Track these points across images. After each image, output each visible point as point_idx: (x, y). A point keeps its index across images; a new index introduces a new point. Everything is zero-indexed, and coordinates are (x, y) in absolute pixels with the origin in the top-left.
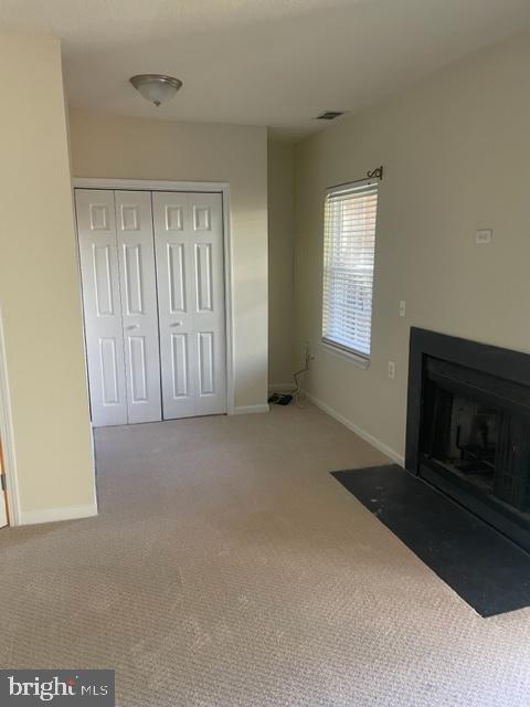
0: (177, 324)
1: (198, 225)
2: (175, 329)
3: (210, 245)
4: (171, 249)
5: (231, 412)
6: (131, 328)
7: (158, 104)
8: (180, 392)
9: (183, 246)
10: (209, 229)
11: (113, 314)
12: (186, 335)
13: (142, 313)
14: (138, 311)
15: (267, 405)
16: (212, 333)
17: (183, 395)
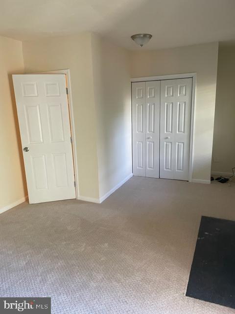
0: (167, 138)
1: (180, 94)
2: (167, 140)
3: (185, 103)
4: (167, 105)
5: (190, 181)
6: (149, 138)
7: (142, 45)
8: (167, 167)
9: (172, 103)
10: (185, 95)
11: (142, 132)
12: (171, 143)
13: (154, 132)
14: (152, 131)
15: (210, 181)
16: (183, 143)
17: (168, 169)
